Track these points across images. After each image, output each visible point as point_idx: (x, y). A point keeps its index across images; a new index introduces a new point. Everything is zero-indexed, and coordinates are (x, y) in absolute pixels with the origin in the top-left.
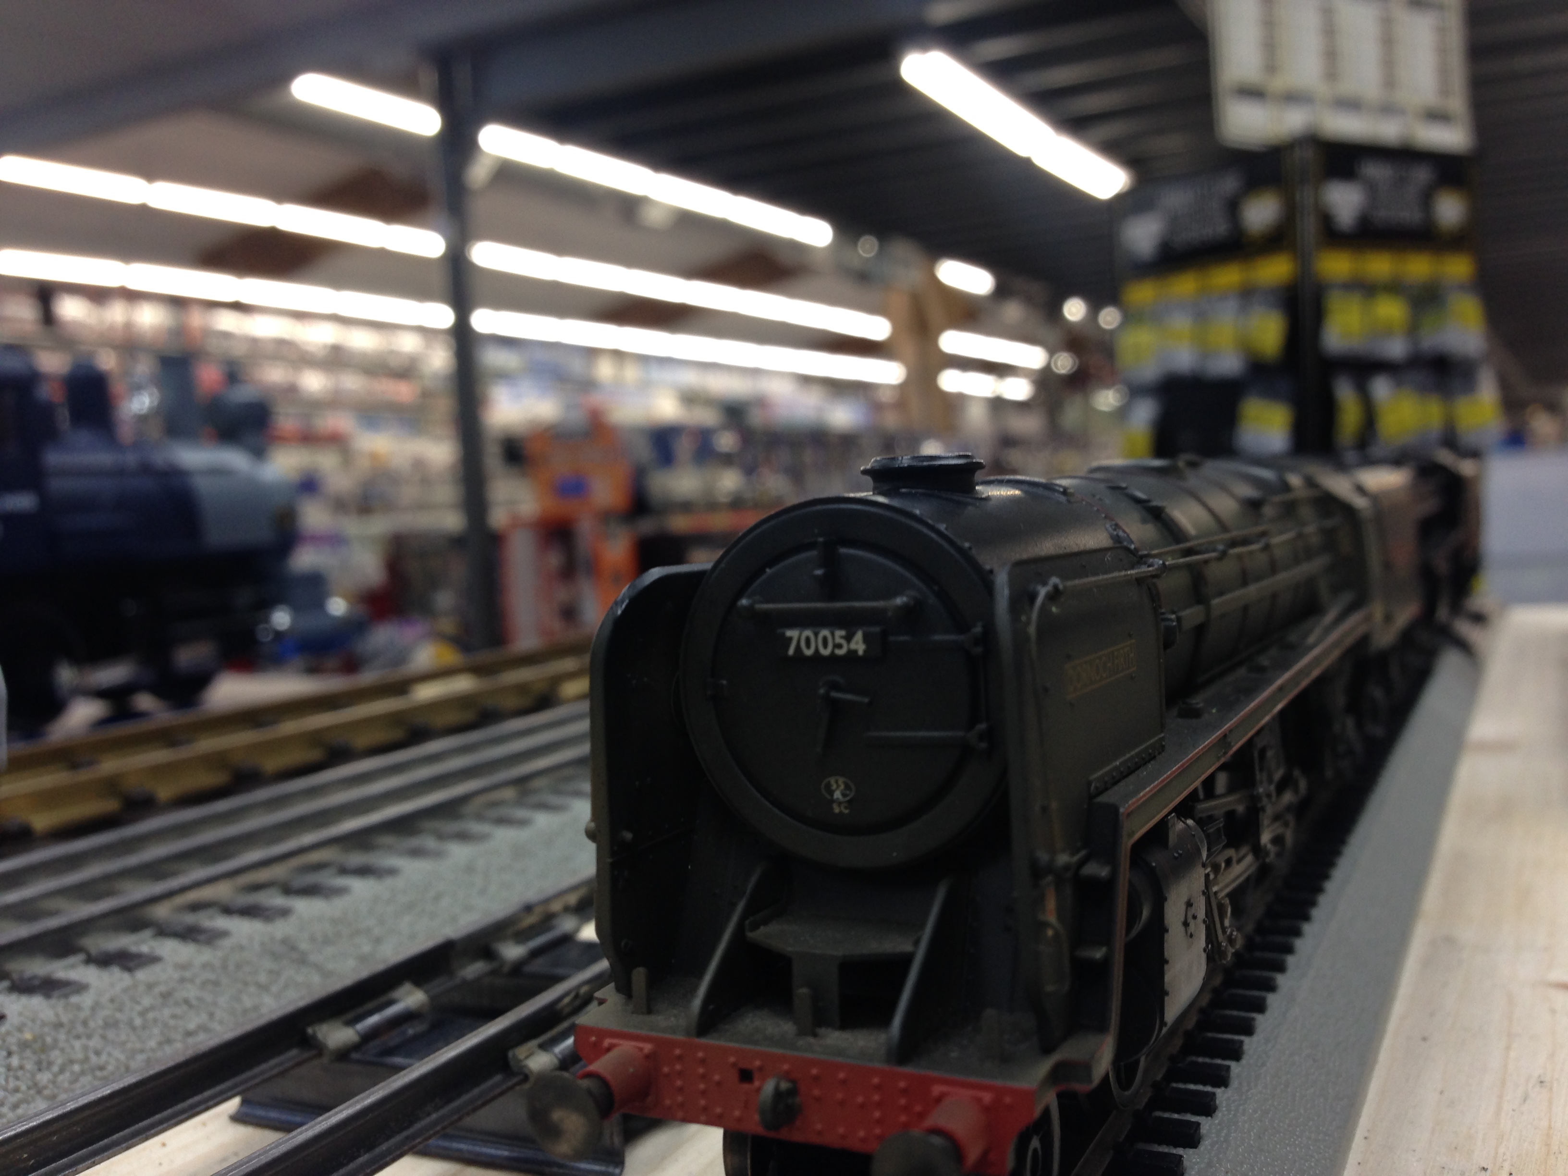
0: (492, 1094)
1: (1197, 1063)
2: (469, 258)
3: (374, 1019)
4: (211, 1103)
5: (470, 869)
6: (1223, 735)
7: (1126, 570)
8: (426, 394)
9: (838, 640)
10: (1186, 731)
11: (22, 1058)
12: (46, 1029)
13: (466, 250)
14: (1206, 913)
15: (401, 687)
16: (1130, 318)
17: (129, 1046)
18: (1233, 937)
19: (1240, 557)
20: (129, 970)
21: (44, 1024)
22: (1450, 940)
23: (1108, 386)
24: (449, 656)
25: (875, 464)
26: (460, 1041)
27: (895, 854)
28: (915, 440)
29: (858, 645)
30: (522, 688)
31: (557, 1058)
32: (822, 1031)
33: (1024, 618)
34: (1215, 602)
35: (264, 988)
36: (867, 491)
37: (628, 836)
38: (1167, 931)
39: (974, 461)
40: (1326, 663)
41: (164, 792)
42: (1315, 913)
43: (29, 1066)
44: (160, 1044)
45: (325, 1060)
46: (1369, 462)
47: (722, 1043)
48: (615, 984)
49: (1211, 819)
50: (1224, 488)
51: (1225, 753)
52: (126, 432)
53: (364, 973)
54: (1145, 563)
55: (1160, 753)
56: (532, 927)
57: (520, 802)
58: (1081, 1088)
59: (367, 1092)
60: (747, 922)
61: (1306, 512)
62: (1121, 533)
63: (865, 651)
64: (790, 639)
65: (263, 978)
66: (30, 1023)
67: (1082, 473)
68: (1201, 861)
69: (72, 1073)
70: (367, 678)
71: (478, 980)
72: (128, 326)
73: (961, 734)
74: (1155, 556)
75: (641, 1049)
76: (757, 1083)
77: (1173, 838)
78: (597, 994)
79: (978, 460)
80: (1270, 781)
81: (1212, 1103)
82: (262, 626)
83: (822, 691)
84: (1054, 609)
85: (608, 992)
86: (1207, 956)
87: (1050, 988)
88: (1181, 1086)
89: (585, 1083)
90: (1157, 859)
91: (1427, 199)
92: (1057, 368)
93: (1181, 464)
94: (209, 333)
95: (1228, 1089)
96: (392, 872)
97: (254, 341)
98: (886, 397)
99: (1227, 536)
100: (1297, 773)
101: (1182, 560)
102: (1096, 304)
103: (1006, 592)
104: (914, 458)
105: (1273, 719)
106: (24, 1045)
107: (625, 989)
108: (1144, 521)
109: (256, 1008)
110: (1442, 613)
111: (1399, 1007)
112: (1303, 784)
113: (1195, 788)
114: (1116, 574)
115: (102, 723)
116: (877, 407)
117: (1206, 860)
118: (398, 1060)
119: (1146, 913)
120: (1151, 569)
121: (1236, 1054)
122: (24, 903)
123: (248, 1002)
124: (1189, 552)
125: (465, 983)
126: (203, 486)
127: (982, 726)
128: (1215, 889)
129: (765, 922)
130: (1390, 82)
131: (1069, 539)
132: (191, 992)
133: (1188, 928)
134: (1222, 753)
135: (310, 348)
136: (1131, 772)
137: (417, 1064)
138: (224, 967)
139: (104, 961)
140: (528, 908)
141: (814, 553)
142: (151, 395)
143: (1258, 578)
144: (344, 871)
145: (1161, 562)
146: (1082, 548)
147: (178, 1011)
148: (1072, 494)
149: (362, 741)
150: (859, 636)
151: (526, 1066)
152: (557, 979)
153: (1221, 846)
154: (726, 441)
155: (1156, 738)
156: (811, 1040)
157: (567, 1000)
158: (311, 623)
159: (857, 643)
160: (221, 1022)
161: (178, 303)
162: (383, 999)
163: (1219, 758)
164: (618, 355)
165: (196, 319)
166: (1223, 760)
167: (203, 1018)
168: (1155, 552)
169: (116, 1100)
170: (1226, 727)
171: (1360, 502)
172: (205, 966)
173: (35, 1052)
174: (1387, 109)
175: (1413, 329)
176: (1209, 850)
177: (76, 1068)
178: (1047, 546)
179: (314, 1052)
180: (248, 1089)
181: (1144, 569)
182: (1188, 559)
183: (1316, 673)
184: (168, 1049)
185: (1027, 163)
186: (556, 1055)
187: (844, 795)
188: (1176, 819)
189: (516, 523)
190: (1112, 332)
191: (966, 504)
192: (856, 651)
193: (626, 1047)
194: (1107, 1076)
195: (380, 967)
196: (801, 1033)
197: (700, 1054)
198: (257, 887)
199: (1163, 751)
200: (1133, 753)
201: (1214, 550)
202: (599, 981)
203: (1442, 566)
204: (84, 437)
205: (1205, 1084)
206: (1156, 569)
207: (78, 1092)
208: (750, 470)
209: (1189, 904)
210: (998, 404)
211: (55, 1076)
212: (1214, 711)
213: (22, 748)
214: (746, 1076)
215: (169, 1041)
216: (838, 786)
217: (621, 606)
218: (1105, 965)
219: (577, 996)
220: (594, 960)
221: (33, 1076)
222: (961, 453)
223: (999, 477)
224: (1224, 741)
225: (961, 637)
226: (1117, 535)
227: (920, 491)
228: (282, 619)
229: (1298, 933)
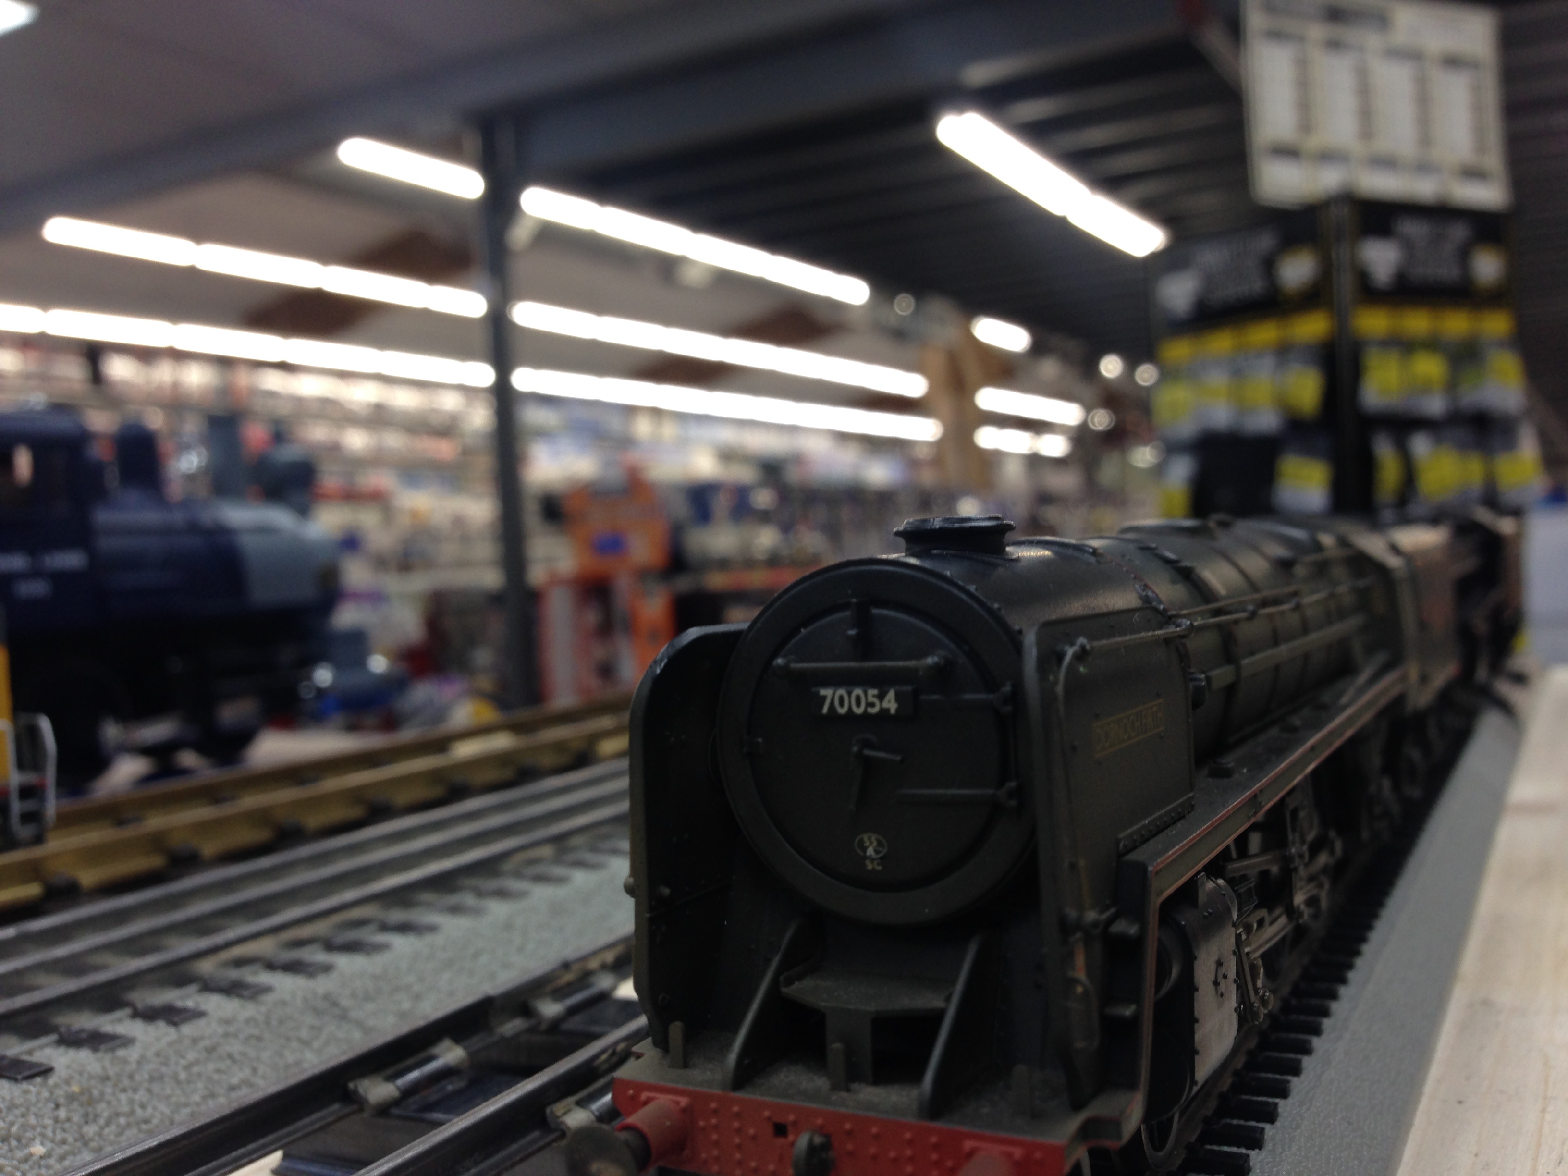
0: (530, 1150)
1: (1231, 1125)
2: (509, 316)
3: (414, 1075)
4: (254, 1156)
5: (508, 926)
6: (1253, 795)
7: (1154, 630)
8: (466, 452)
9: (871, 699)
10: (1216, 791)
11: (69, 1111)
12: (93, 1082)
13: (507, 311)
14: (1237, 972)
15: (441, 745)
16: (1167, 375)
17: (174, 1099)
18: (1266, 998)
19: (1270, 616)
20: (175, 1024)
21: (91, 1077)
22: (1487, 1003)
23: (1146, 443)
24: (487, 713)
25: (907, 526)
26: (499, 1096)
27: (927, 911)
28: (951, 497)
29: (890, 703)
30: (559, 746)
31: (594, 1114)
32: (855, 1086)
33: (1051, 678)
34: (1245, 662)
35: (306, 1043)
36: (901, 553)
37: (666, 891)
38: (1197, 990)
39: (1004, 522)
40: (1359, 724)
41: (208, 849)
42: (1351, 975)
43: (76, 1118)
44: (204, 1098)
45: (366, 1115)
46: (1406, 520)
47: (758, 1097)
48: (653, 1039)
49: (1244, 878)
50: (1256, 549)
51: (1255, 813)
52: (175, 490)
53: (405, 1028)
54: (1174, 623)
55: (1189, 812)
56: (569, 985)
57: (557, 860)
58: (1112, 1144)
59: (408, 1146)
60: (782, 978)
61: (1339, 572)
62: (1150, 594)
63: (897, 710)
64: (824, 698)
65: (304, 1033)
66: (77, 1077)
67: (1114, 534)
68: (1231, 921)
69: (118, 1126)
70: (407, 735)
71: (516, 1036)
72: (176, 385)
73: (990, 791)
74: (1184, 616)
75: (677, 1103)
76: (791, 1138)
77: (1202, 898)
78: (636, 1049)
79: (1008, 522)
80: (1303, 841)
81: (1245, 1165)
82: (305, 683)
83: (855, 749)
84: (1082, 669)
85: (645, 1046)
86: (1239, 1016)
87: (1080, 1045)
88: (1216, 1148)
89: (623, 1136)
90: (1186, 918)
91: (1464, 254)
92: (1093, 424)
93: (1212, 524)
94: (255, 392)
95: (1262, 1150)
96: (432, 929)
97: (299, 401)
98: (922, 454)
99: (1256, 596)
100: (1332, 834)
101: (1212, 620)
102: (1132, 361)
103: (1034, 652)
104: (946, 520)
105: (1306, 778)
106: (71, 1098)
107: (662, 1043)
108: (1174, 582)
109: (298, 1063)
110: (1482, 673)
111: (1435, 1071)
112: (1338, 846)
113: (1227, 846)
114: (1143, 634)
115: (146, 780)
116: (914, 464)
117: (1238, 919)
118: (437, 1116)
119: (1175, 971)
120: (1178, 629)
121: (1271, 1116)
122: (73, 957)
123: (290, 1058)
124: (1218, 612)
125: (504, 1040)
126: (249, 544)
127: (1012, 784)
128: (1247, 950)
129: (800, 978)
130: (1425, 139)
131: (1098, 600)
132: (235, 1047)
133: (1218, 987)
134: (1252, 813)
135: (354, 407)
136: (1160, 830)
137: (456, 1120)
138: (268, 1022)
139: (150, 1015)
140: (566, 966)
141: (848, 613)
142: (199, 455)
143: (1291, 638)
144: (385, 927)
145: (1189, 622)
146: (1111, 608)
147: (222, 1066)
148: (1101, 555)
149: (402, 798)
150: (891, 694)
151: (563, 1123)
152: (594, 1037)
153: (1252, 906)
154: (763, 499)
155: (1184, 798)
156: (844, 1094)
157: (604, 1057)
158: (353, 680)
159: (889, 701)
160: (264, 1077)
161: (224, 363)
162: (423, 1055)
163: (1249, 818)
164: (656, 413)
165: (243, 379)
166: (1253, 820)
167: (247, 1072)
168: (1184, 612)
169: (163, 1152)
170: (1256, 787)
171: (1394, 562)
172: (249, 1021)
173: (82, 1105)
174: (1423, 167)
175: (1452, 386)
176: (1239, 910)
177: (122, 1121)
178: (1076, 607)
179: (355, 1107)
180: (287, 1144)
181: (1172, 629)
182: (1217, 619)
183: (1349, 733)
184: (211, 1103)
185: (1062, 222)
186: (592, 1112)
187: (876, 852)
188: (1205, 878)
189: (555, 580)
190: (1148, 389)
191: (995, 566)
192: (888, 710)
193: (663, 1100)
194: (1138, 1132)
195: (420, 1023)
196: (835, 1088)
197: (736, 1109)
198: (299, 943)
199: (1193, 810)
200: (1162, 811)
201: (1244, 610)
202: (636, 1037)
203: (1481, 625)
204: (133, 496)
205: (1239, 1147)
206: (1184, 630)
207: (123, 1144)
208: (786, 528)
209: (1219, 964)
210: (1034, 461)
211: (102, 1128)
212: (1245, 770)
213: (71, 805)
214: (780, 1130)
215: (213, 1095)
216: (871, 843)
217: (660, 665)
218: (1135, 1022)
219: (614, 1053)
220: (633, 1016)
221: (80, 1127)
222: (992, 515)
223: (1030, 538)
224: (1254, 802)
225: (991, 696)
226: (1147, 596)
227: (952, 552)
228: (324, 676)
229: (1334, 996)
